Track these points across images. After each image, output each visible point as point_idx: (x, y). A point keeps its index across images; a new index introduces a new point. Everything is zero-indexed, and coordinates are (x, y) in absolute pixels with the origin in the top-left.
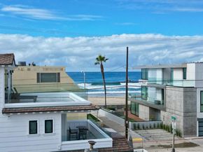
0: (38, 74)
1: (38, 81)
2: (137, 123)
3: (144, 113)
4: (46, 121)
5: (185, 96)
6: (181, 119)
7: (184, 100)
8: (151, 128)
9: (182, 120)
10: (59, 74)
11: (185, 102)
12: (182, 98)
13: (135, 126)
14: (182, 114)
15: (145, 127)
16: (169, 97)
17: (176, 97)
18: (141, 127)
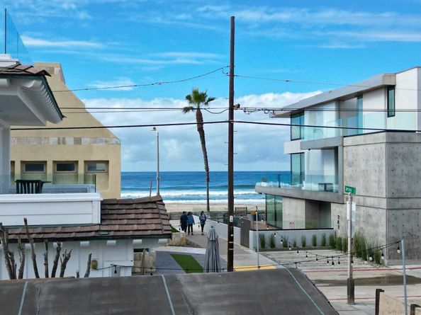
2: (267, 234)
5: (391, 157)
6: (380, 217)
7: (388, 165)
8: (305, 246)
11: (391, 170)
12: (384, 162)
14: (384, 203)
16: (351, 165)
18: (279, 243)
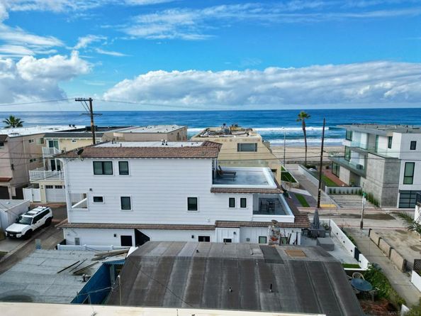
0: (238, 144)
1: (238, 151)
2: (333, 188)
3: (344, 175)
4: (241, 199)
5: (387, 168)
6: (380, 189)
7: (385, 171)
8: (348, 193)
9: (381, 191)
10: (256, 144)
11: (386, 173)
13: (330, 190)
14: (382, 185)
15: (342, 192)
16: (370, 165)
17: (377, 166)
18: (337, 192)
